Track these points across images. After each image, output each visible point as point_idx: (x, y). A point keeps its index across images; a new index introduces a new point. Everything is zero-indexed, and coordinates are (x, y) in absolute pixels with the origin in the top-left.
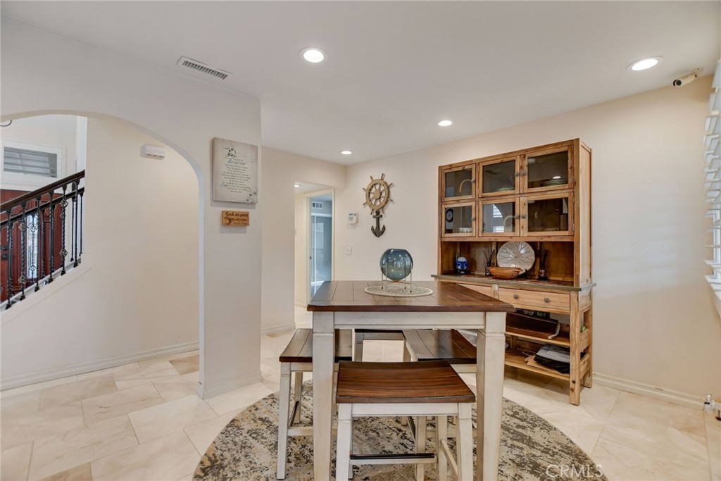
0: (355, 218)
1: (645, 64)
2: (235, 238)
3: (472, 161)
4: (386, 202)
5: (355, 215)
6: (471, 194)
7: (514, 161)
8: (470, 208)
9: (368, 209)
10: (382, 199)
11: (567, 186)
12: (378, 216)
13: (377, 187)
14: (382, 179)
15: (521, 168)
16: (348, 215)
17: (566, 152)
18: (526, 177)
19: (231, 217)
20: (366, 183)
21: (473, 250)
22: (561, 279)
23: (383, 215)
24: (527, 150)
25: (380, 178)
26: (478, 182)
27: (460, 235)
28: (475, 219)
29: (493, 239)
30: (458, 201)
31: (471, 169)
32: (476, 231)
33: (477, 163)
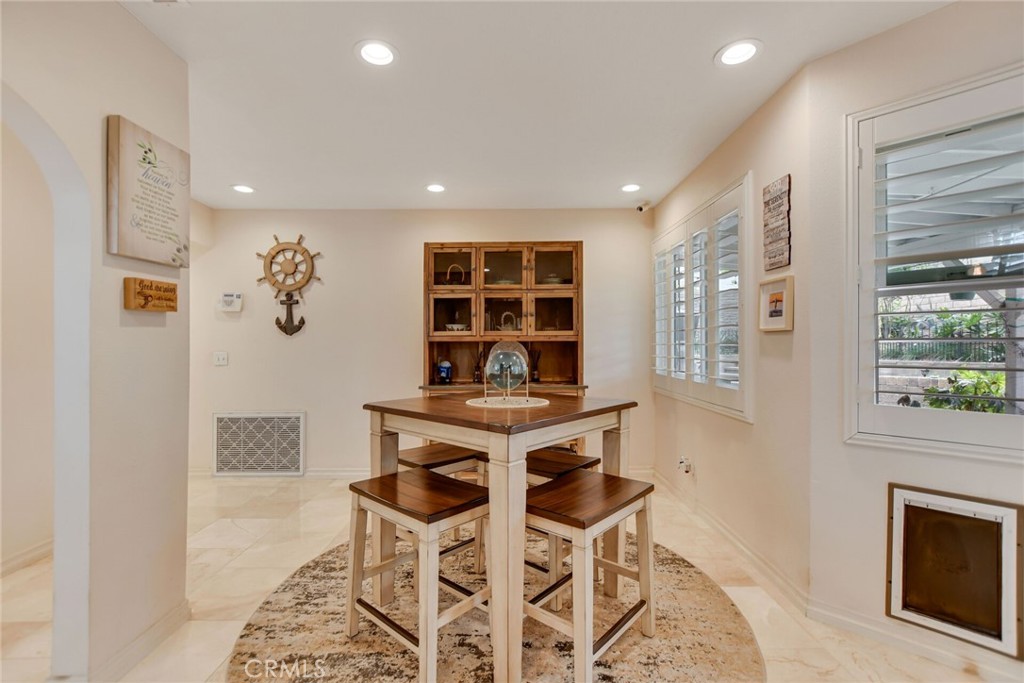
0: (238, 303)
1: (631, 188)
2: (146, 334)
3: (471, 243)
4: (308, 281)
5: (239, 297)
6: (470, 284)
7: (521, 252)
8: (468, 300)
9: (268, 290)
10: (299, 277)
11: (571, 286)
12: (290, 302)
13: (289, 255)
14: (299, 243)
15: (529, 261)
16: (221, 297)
17: (572, 252)
18: (534, 272)
19: (148, 292)
20: (267, 246)
21: (453, 352)
22: (550, 379)
23: (300, 300)
24: (535, 243)
25: (296, 241)
26: (479, 270)
27: (455, 333)
28: (476, 315)
29: (497, 339)
30: (453, 291)
31: (470, 253)
32: (477, 329)
33: (478, 247)
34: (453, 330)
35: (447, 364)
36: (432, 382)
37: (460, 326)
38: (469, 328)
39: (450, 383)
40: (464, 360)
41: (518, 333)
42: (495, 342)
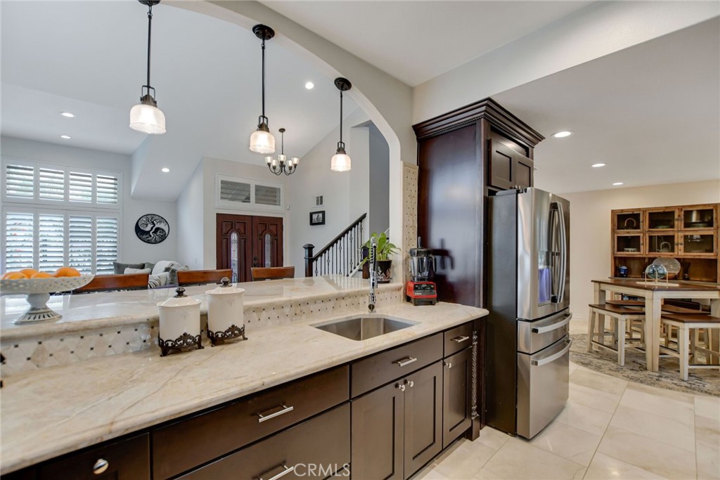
3: (640, 209)
6: (639, 229)
7: (674, 211)
8: (638, 237)
11: (712, 229)
15: (679, 216)
17: (713, 210)
18: (683, 221)
21: (628, 262)
24: (684, 206)
26: (645, 222)
27: (630, 252)
28: (643, 244)
29: (657, 256)
30: (628, 233)
31: (639, 214)
32: (644, 251)
33: (644, 210)
34: (628, 251)
35: (625, 268)
36: (616, 276)
37: (633, 249)
38: (639, 250)
39: (626, 277)
40: (635, 266)
41: (672, 254)
42: (655, 258)
